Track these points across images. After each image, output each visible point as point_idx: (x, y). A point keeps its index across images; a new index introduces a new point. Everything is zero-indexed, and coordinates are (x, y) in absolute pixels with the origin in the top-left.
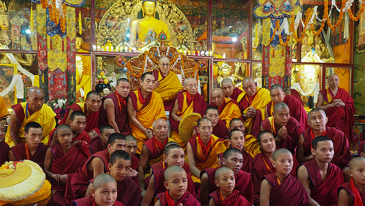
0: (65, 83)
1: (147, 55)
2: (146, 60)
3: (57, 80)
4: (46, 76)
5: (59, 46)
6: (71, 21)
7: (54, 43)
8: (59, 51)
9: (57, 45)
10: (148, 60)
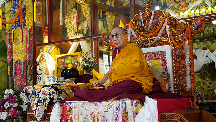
1: (130, 27)
2: (129, 33)
5: (20, 37)
7: (16, 36)
8: (20, 43)
10: (131, 33)
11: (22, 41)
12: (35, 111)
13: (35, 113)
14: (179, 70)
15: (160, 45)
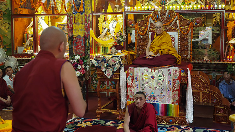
0: (83, 45)
1: (150, 18)
2: (150, 21)
3: (78, 42)
4: (72, 41)
5: (80, 20)
6: (87, 3)
7: (76, 19)
8: (80, 24)
9: (79, 20)
10: (151, 21)
11: (82, 23)
12: (105, 71)
13: (105, 73)
14: (182, 47)
15: (171, 31)
